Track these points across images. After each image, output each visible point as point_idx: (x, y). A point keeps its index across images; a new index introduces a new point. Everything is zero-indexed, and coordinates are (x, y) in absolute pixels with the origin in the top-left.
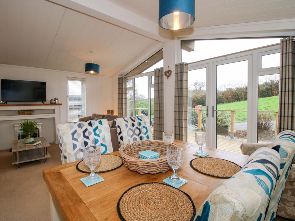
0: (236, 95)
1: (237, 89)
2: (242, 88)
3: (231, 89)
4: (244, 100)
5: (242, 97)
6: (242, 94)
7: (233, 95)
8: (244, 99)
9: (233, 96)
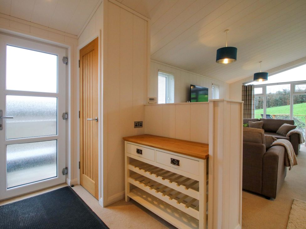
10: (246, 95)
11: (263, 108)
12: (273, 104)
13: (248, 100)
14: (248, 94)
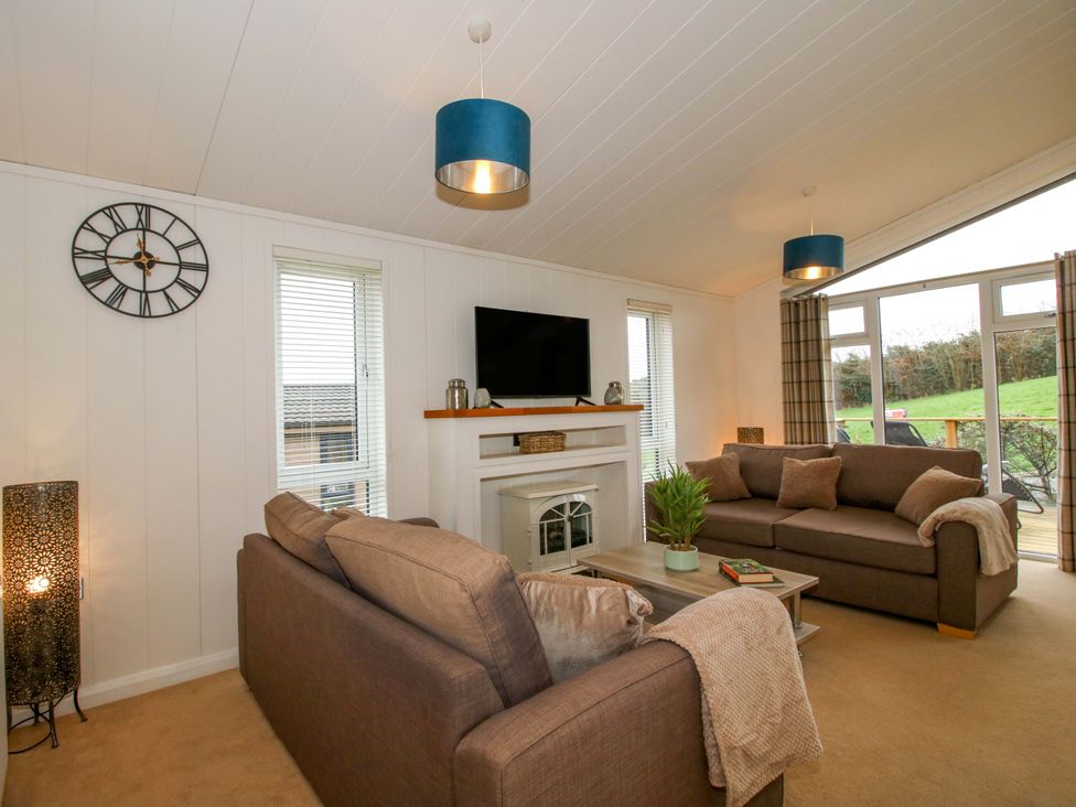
0: (926, 371)
1: (930, 346)
2: (946, 344)
3: (906, 347)
4: (962, 390)
5: (951, 378)
6: (949, 366)
7: (916, 371)
8: (959, 384)
9: (914, 374)
10: (798, 342)
11: (981, 386)
12: (1020, 369)
13: (807, 362)
14: (806, 335)
